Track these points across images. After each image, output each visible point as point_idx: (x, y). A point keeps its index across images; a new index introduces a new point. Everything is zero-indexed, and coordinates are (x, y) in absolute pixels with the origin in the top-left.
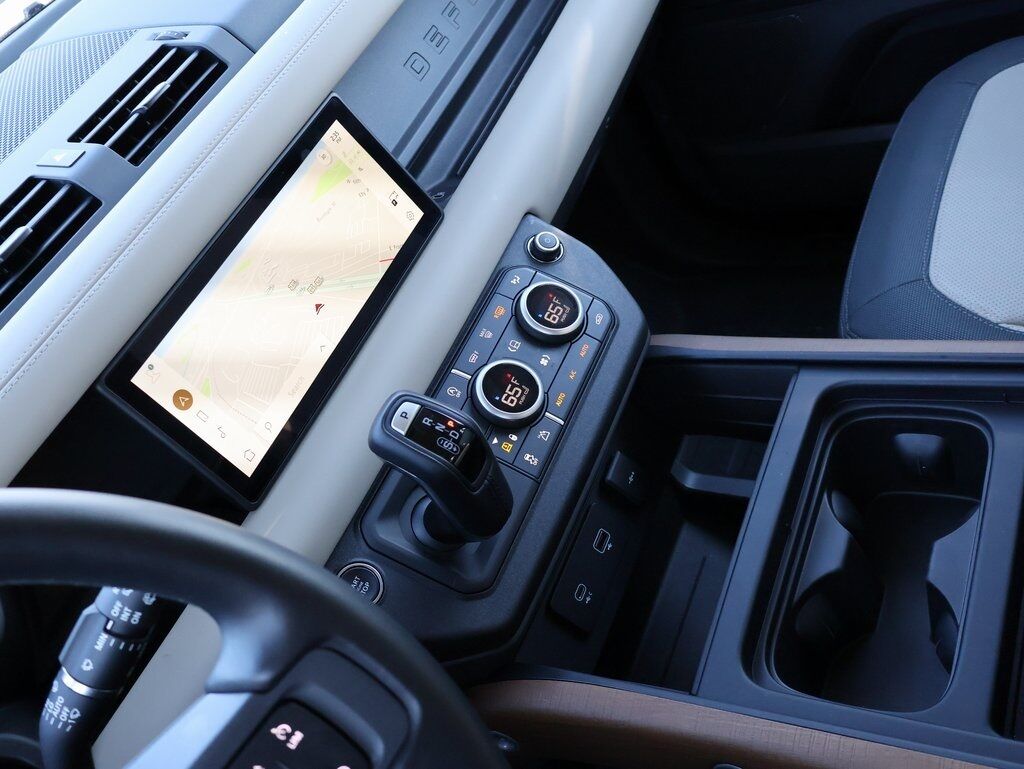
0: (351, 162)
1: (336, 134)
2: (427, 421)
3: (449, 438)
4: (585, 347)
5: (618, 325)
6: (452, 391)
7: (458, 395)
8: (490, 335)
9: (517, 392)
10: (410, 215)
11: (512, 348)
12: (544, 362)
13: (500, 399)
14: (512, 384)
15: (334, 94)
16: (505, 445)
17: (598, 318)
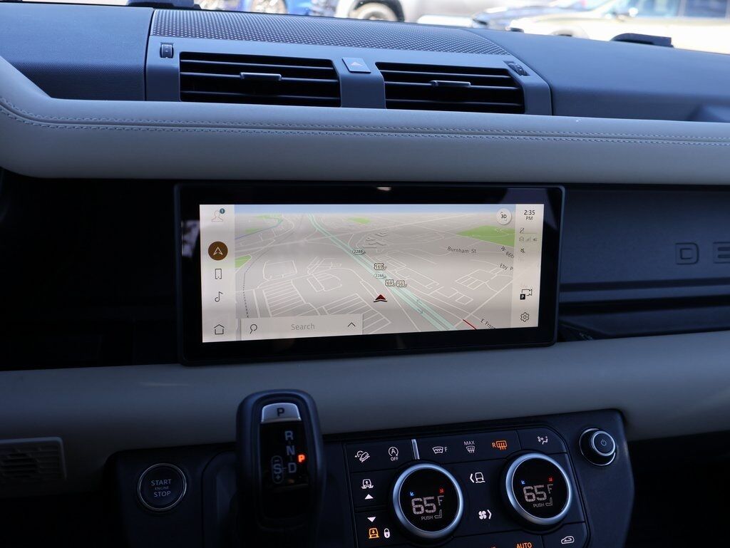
0: (521, 239)
1: (532, 212)
2: (289, 435)
3: (286, 465)
6: (393, 451)
7: (393, 459)
8: (471, 450)
9: (431, 508)
10: (525, 316)
11: (474, 478)
12: (482, 515)
13: (413, 497)
14: (436, 498)
15: (563, 189)
16: (375, 530)
17: (567, 539)
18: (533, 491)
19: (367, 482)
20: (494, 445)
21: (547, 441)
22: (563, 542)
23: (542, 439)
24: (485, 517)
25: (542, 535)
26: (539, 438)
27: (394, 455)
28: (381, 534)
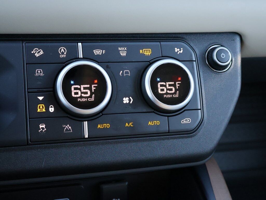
4: (157, 123)
5: (191, 137)
6: (62, 50)
7: (62, 56)
14: (91, 87)
16: (42, 106)
17: (186, 120)
18: (165, 86)
19: (39, 72)
20: (141, 51)
21: (181, 52)
22: (183, 122)
23: (179, 50)
24: (128, 102)
25: (168, 116)
26: (176, 49)
27: (63, 53)
28: (47, 109)
